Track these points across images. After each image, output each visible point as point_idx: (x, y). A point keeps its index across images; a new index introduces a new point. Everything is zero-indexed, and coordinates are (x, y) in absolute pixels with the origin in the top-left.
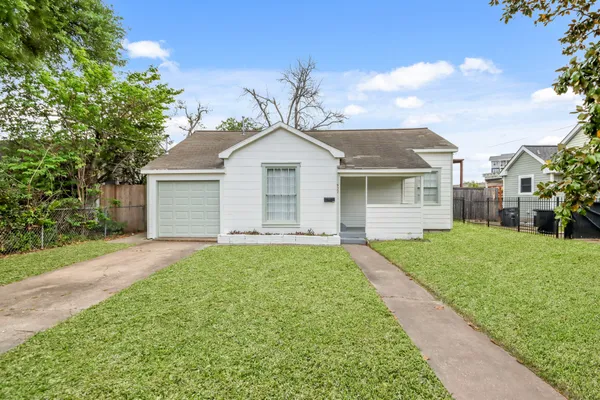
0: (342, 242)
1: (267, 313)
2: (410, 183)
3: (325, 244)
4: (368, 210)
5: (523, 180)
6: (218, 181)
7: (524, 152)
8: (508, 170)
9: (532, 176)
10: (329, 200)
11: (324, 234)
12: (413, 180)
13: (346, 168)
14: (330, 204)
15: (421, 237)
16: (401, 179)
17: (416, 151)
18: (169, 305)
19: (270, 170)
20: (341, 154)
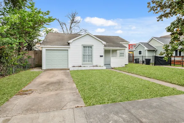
0: (106, 68)
1: (117, 88)
2: (118, 52)
3: (102, 69)
4: (111, 59)
5: (139, 51)
6: (68, 50)
7: (140, 44)
8: (135, 49)
9: (142, 50)
10: (101, 56)
11: (100, 66)
12: (119, 51)
13: (106, 47)
14: (101, 57)
15: (124, 66)
16: (116, 50)
17: (121, 43)
18: (91, 86)
19: (84, 47)
20: (105, 43)
